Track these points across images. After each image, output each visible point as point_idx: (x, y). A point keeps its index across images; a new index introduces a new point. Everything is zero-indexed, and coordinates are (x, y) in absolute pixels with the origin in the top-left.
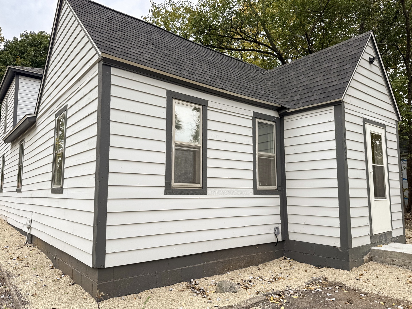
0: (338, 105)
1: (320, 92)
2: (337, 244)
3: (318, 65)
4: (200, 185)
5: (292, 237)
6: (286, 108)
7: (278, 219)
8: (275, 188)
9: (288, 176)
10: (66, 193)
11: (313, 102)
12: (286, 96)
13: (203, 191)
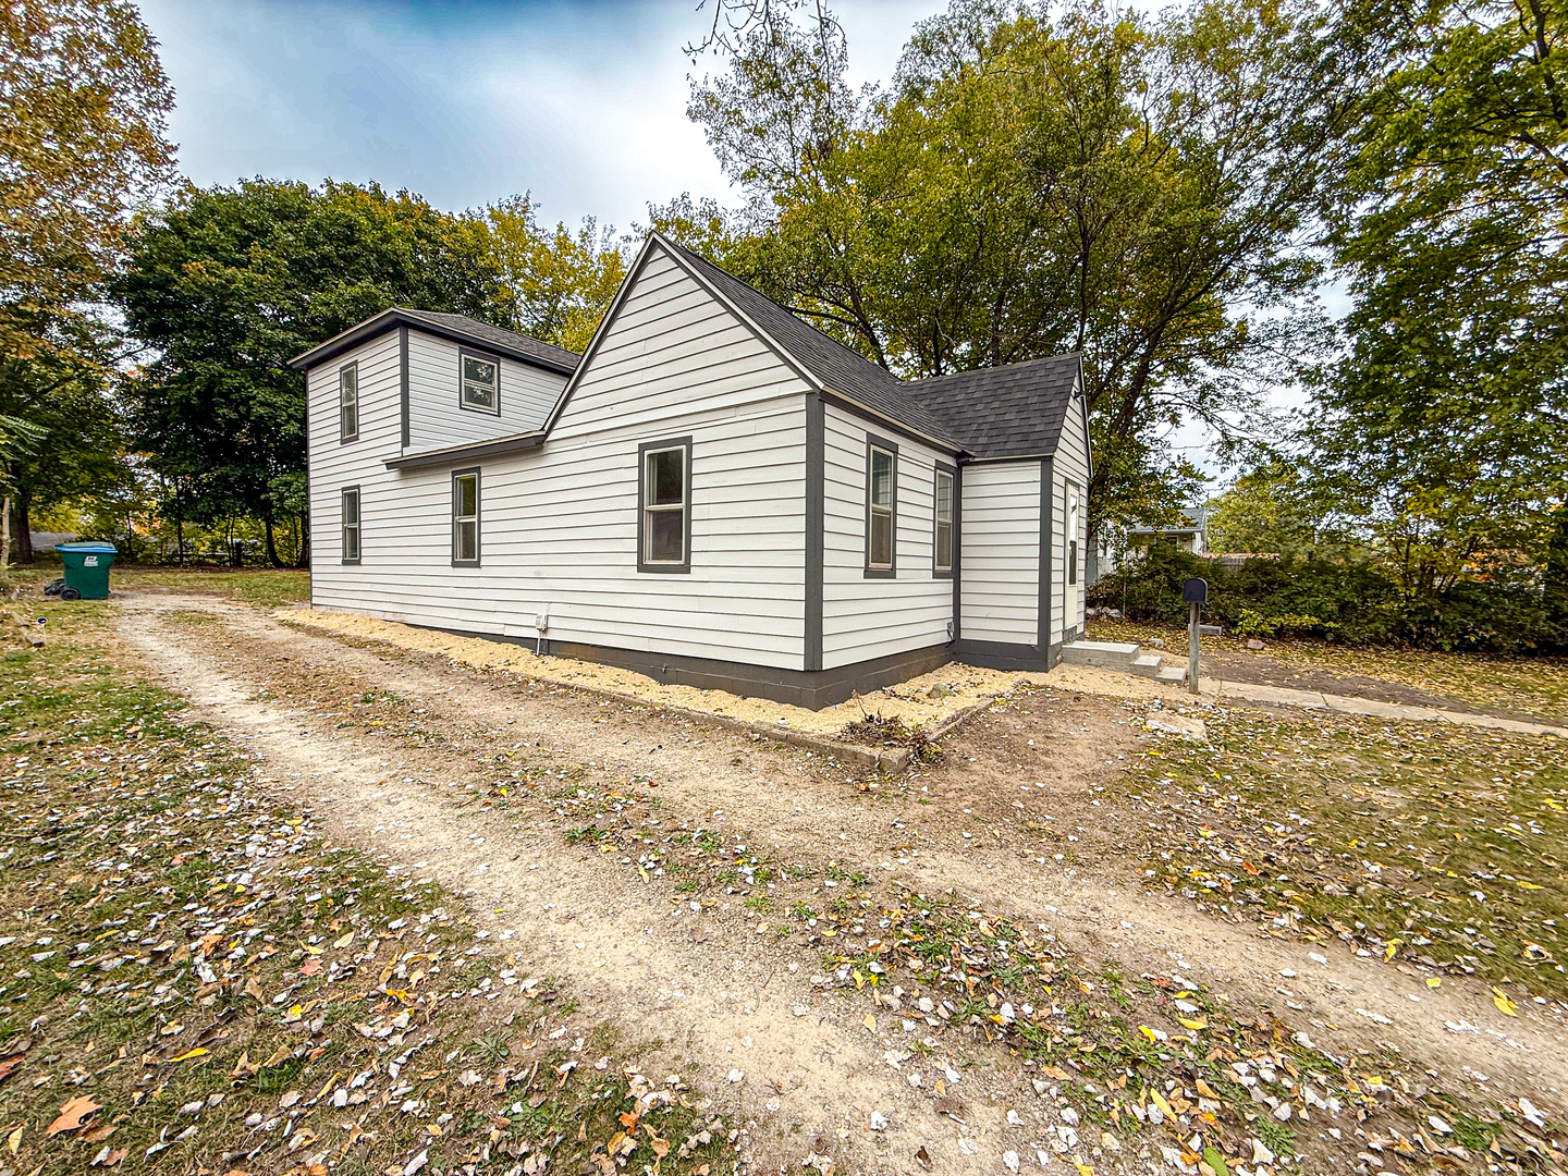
0: (1047, 461)
1: (1018, 438)
2: (1034, 641)
3: (1003, 391)
4: (890, 566)
5: (964, 635)
6: (970, 456)
7: (950, 613)
8: (949, 568)
9: (964, 552)
10: (695, 574)
11: (1010, 452)
12: (961, 435)
13: (891, 574)
